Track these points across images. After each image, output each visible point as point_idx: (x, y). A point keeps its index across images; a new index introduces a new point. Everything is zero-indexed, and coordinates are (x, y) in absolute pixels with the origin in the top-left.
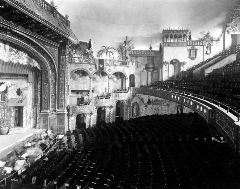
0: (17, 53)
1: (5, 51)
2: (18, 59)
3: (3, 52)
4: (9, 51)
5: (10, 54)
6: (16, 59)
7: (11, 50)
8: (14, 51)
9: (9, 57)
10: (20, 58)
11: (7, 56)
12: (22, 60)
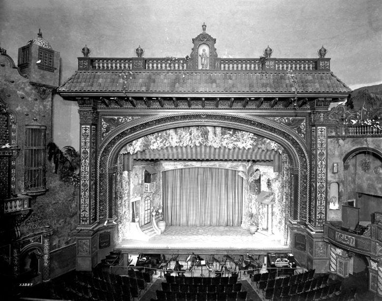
0: (234, 136)
1: (215, 136)
2: (235, 143)
3: (213, 137)
4: (221, 135)
5: (223, 138)
6: (232, 143)
7: (223, 134)
8: (229, 133)
9: (221, 141)
10: (239, 141)
11: (218, 141)
12: (243, 143)
